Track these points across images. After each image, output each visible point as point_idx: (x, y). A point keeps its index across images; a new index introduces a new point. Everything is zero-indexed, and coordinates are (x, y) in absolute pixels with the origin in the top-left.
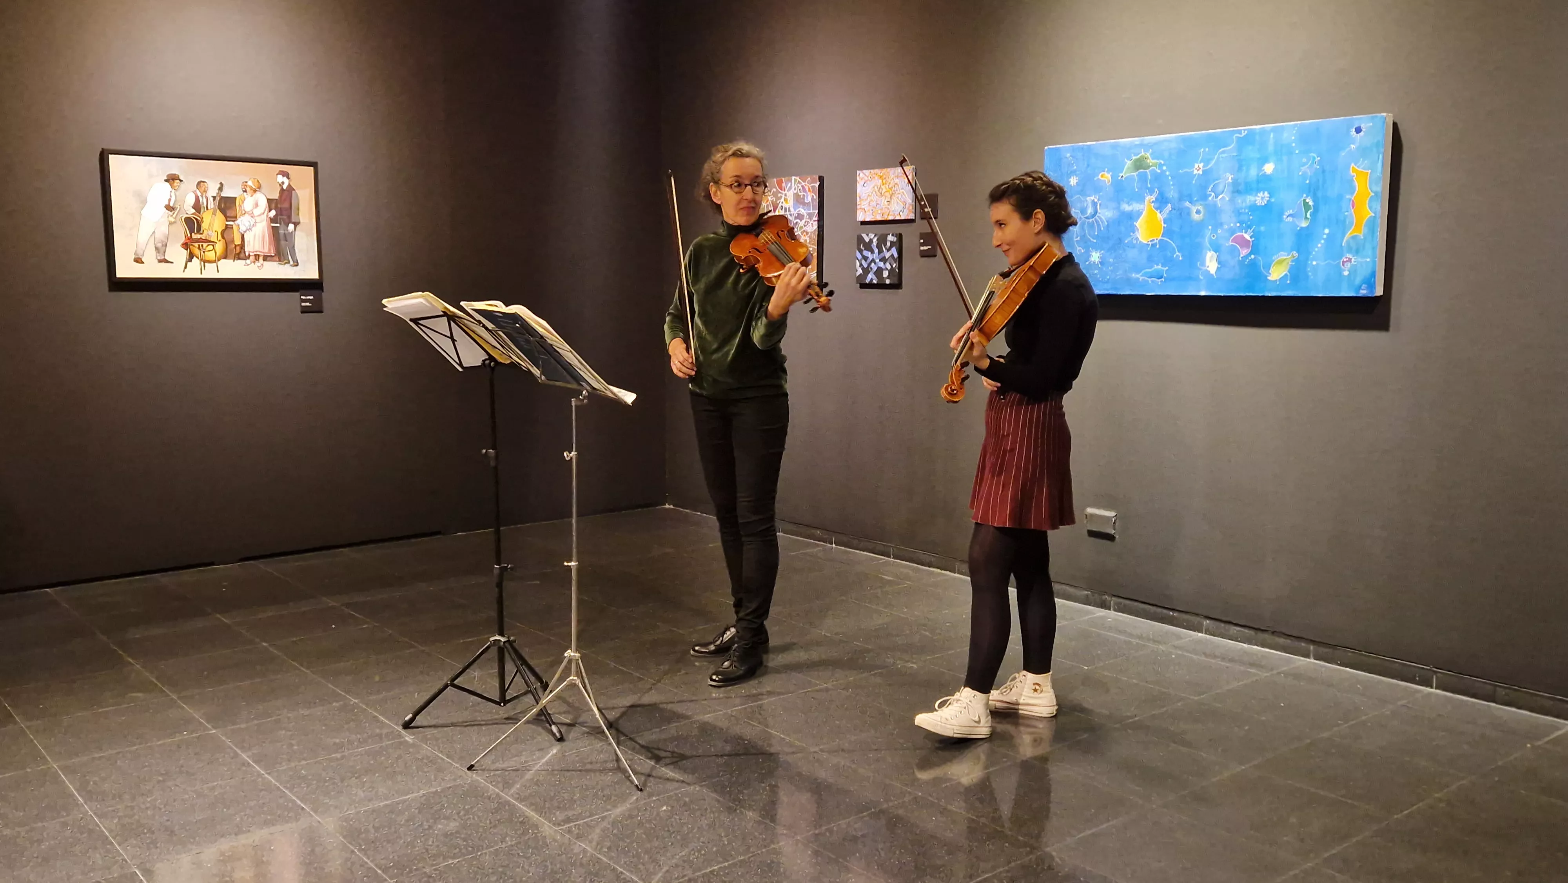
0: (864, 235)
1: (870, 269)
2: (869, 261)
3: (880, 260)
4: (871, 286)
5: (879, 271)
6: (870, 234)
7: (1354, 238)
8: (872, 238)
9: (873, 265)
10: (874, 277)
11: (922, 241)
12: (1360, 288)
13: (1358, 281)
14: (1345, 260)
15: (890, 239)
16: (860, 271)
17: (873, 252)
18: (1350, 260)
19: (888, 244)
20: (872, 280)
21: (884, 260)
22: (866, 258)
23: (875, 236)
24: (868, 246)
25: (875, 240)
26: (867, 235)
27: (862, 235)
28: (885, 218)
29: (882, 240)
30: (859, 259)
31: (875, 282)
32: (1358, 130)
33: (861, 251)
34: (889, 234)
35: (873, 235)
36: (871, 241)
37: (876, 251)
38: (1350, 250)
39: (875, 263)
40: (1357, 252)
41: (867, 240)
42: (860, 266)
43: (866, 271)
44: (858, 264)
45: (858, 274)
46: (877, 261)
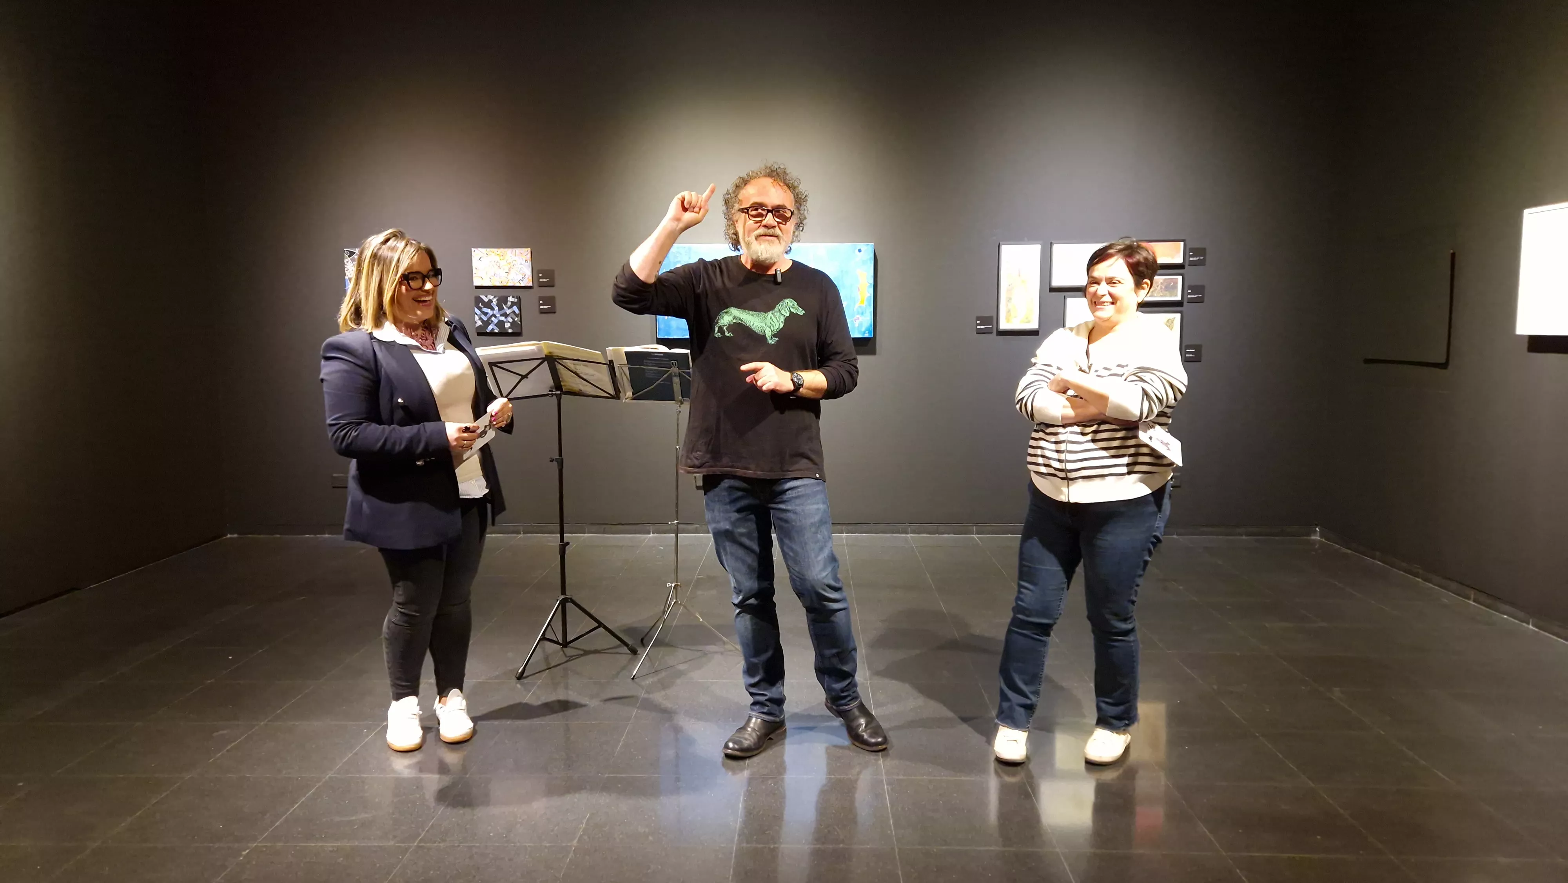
0: (483, 297)
1: (490, 322)
2: (488, 316)
3: (501, 315)
4: (492, 334)
5: (501, 324)
6: (488, 296)
7: (860, 307)
8: (491, 298)
9: (493, 319)
10: (495, 327)
11: (541, 302)
12: (864, 333)
13: (863, 329)
14: (856, 318)
15: (510, 300)
16: (479, 323)
17: (493, 309)
18: (859, 319)
19: (509, 304)
20: (493, 329)
21: (505, 315)
22: (486, 314)
23: (494, 297)
24: (488, 305)
25: (495, 300)
26: (486, 297)
27: (481, 296)
28: (505, 284)
29: (502, 301)
30: (478, 313)
31: (496, 331)
32: (860, 251)
33: (480, 309)
34: (510, 297)
35: (493, 297)
36: (490, 301)
37: (496, 308)
38: (858, 313)
39: (495, 317)
40: (862, 314)
41: (486, 300)
42: (479, 319)
43: (487, 323)
44: (477, 318)
45: (477, 325)
46: (498, 315)
